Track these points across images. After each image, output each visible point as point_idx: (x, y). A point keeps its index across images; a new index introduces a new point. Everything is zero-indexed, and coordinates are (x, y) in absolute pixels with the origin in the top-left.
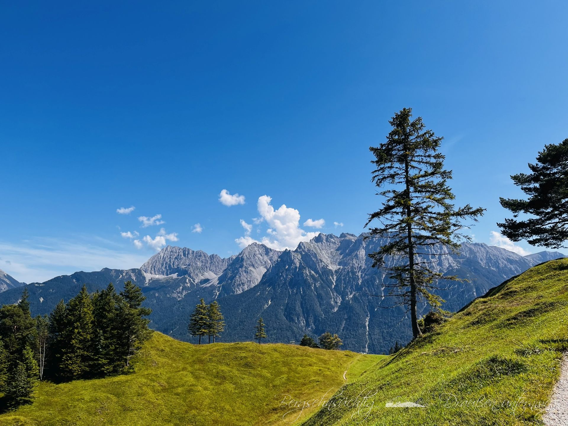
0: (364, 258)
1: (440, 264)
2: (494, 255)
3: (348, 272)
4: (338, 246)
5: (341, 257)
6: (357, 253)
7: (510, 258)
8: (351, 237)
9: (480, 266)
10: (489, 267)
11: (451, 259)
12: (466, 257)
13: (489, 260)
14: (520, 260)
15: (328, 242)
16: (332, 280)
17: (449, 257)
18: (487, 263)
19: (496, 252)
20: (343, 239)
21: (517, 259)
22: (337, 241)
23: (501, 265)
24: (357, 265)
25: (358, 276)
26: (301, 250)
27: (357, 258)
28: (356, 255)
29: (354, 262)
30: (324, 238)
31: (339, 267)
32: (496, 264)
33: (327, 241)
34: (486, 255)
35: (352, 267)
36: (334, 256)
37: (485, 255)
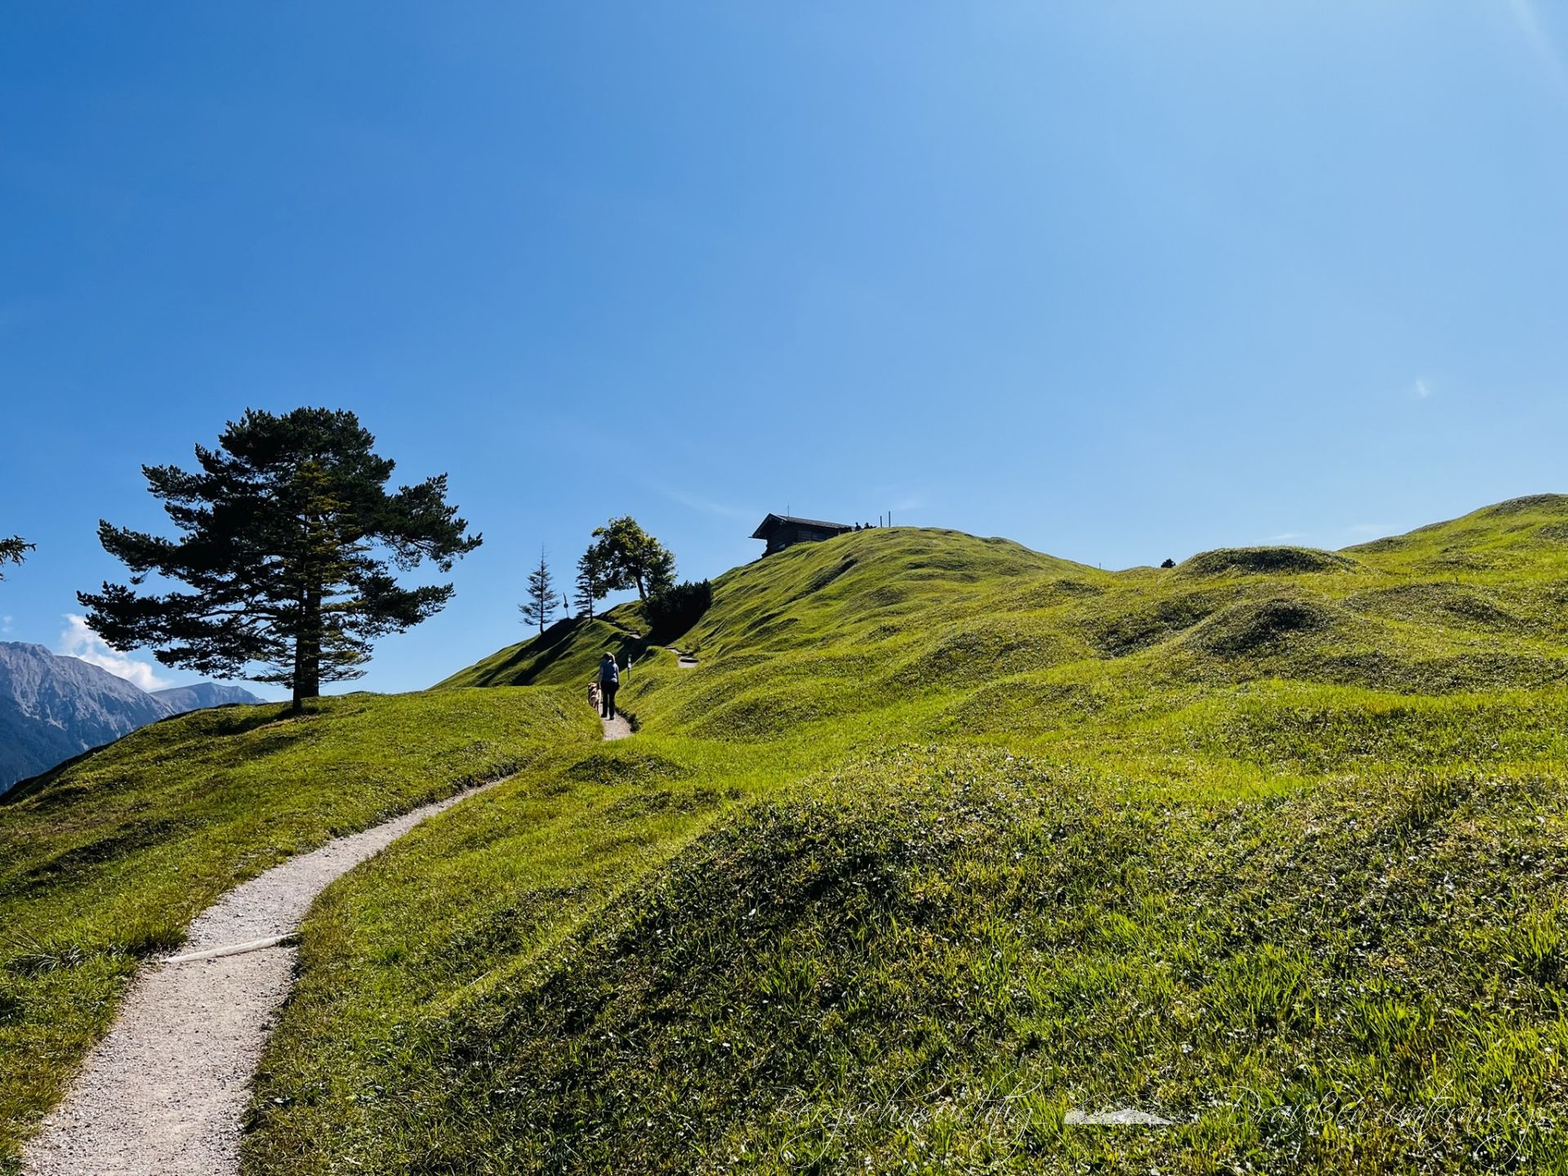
2: (65, 684)
7: (111, 694)
9: (17, 712)
10: (44, 716)
13: (47, 695)
14: (137, 704)
18: (40, 705)
19: (74, 677)
21: (130, 700)
23: (81, 714)
32: (66, 708)
34: (43, 681)
37: (38, 682)
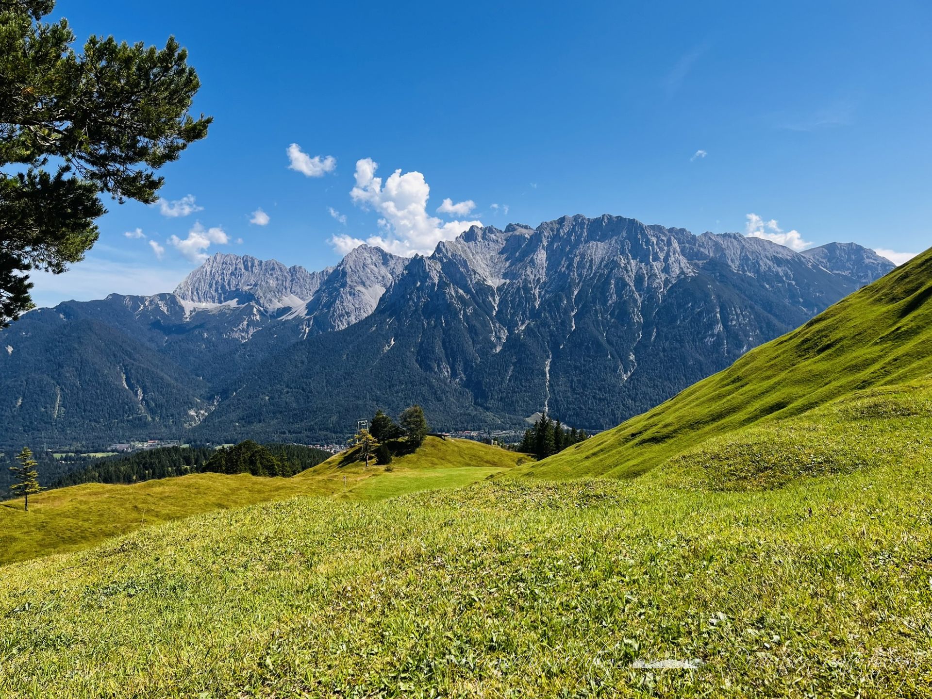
0: (545, 265)
1: (666, 270)
2: (753, 252)
3: (518, 289)
4: (502, 246)
5: (508, 264)
6: (533, 257)
7: (778, 255)
8: (524, 231)
9: (730, 270)
10: (744, 271)
11: (684, 261)
12: (709, 256)
13: (745, 259)
14: (793, 260)
15: (486, 239)
16: (493, 304)
17: (681, 257)
18: (741, 265)
19: (757, 248)
20: (510, 234)
21: (789, 258)
22: (501, 239)
23: (763, 268)
24: (532, 277)
25: (534, 295)
26: (441, 255)
27: (534, 265)
28: (532, 261)
29: (529, 272)
30: (480, 233)
31: (503, 281)
32: (755, 266)
33: (484, 238)
34: (741, 253)
35: (526, 281)
36: (496, 264)
37: (739, 253)
